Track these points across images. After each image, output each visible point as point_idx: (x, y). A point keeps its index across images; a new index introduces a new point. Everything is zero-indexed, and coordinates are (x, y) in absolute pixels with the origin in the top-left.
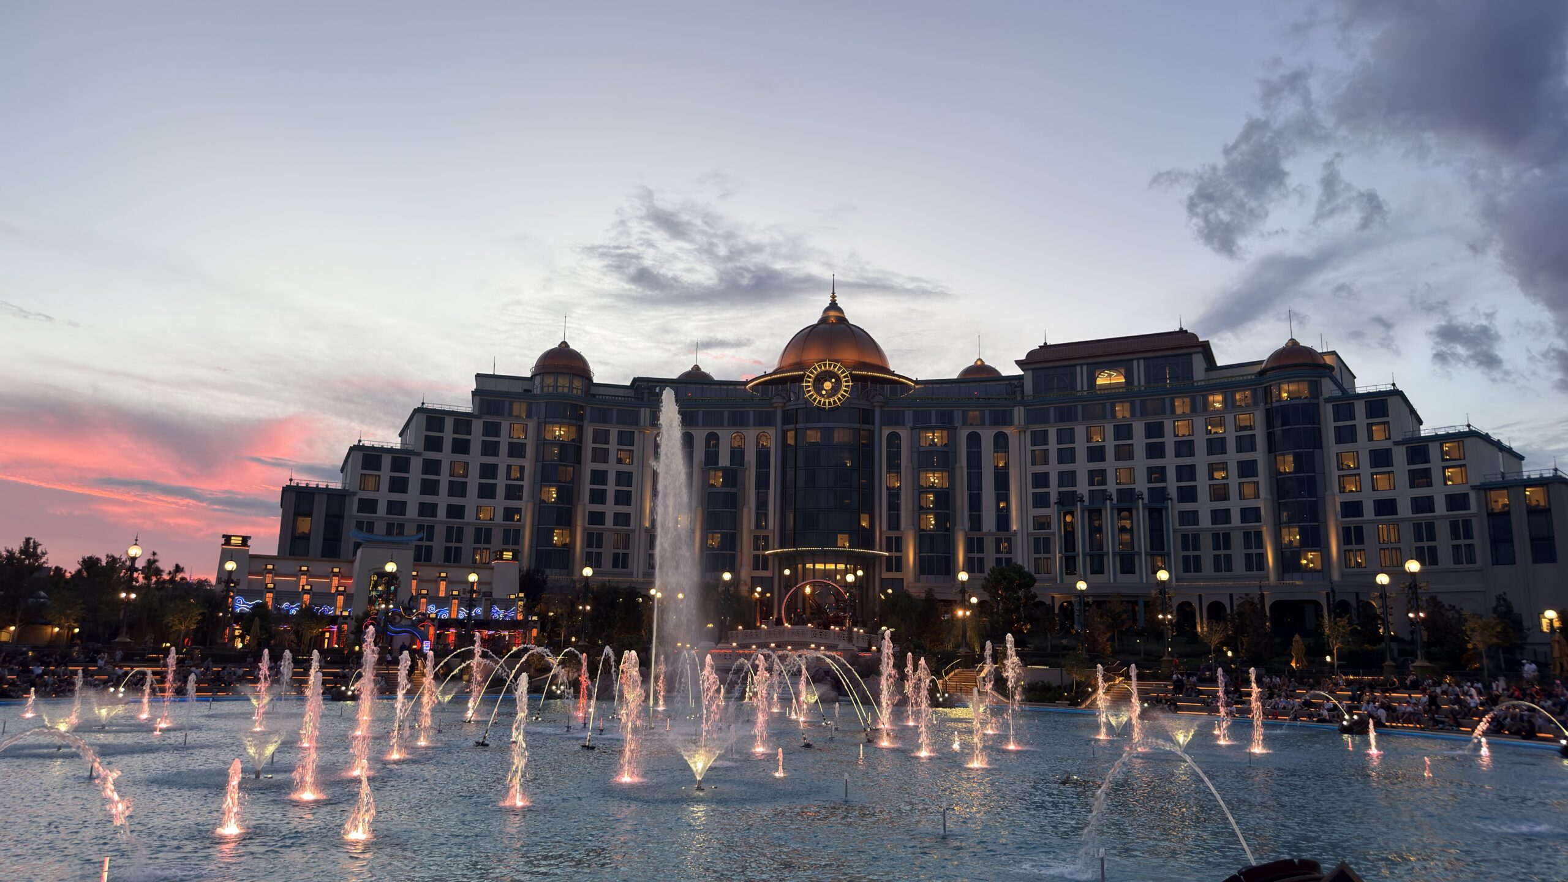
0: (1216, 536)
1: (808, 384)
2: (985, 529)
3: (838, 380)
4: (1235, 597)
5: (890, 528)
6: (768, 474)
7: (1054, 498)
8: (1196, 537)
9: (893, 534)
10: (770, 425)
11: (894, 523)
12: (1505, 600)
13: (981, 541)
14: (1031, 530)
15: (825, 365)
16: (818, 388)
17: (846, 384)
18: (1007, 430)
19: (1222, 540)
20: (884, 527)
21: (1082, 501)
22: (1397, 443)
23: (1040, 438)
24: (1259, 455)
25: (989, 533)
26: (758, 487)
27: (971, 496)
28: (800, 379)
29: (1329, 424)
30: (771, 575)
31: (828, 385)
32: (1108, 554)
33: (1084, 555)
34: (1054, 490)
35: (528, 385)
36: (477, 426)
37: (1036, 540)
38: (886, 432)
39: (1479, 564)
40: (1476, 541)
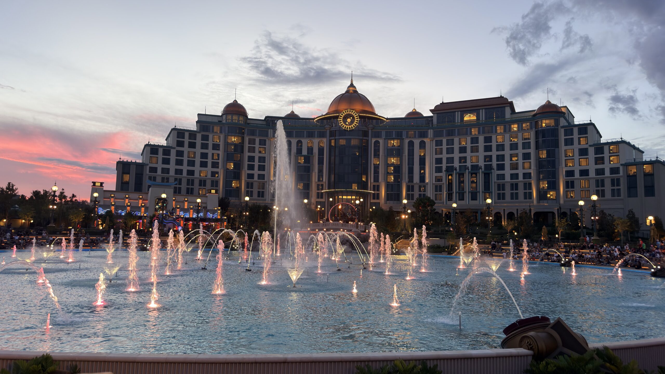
0: (512, 185)
1: (341, 120)
2: (415, 182)
3: (353, 118)
4: (519, 210)
5: (374, 181)
6: (323, 158)
7: (444, 168)
8: (503, 185)
9: (376, 184)
10: (324, 137)
11: (376, 179)
12: (632, 212)
13: (413, 187)
14: (434, 182)
15: (348, 111)
16: (345, 121)
17: (357, 120)
18: (425, 140)
19: (515, 186)
20: (372, 181)
21: (456, 170)
22: (590, 146)
23: (439, 143)
24: (532, 151)
25: (417, 184)
26: (319, 164)
27: (409, 168)
28: (337, 117)
29: (562, 137)
30: (324, 201)
31: (349, 120)
32: (466, 192)
33: (456, 193)
34: (444, 165)
35: (220, 119)
36: (199, 136)
37: (436, 187)
38: (374, 140)
39: (622, 197)
40: (622, 187)
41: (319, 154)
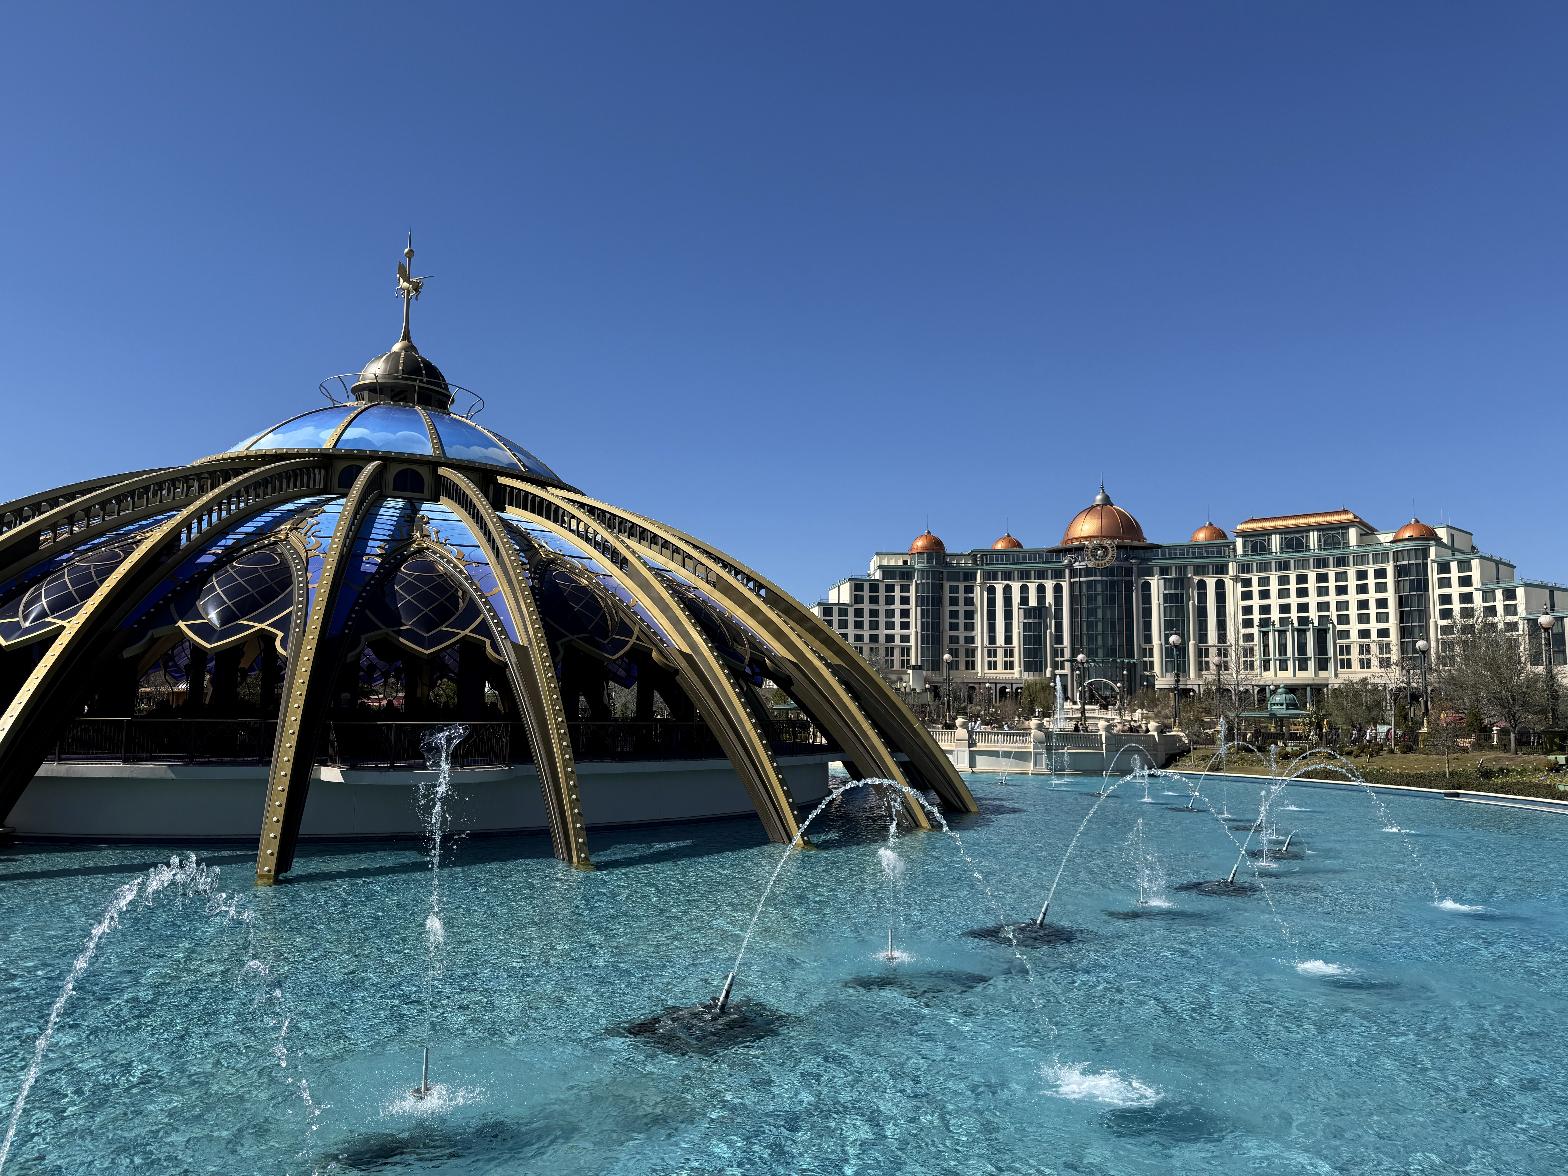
0: (1361, 647)
1: (1087, 553)
3: (1107, 549)
6: (1062, 610)
7: (1256, 622)
8: (1348, 647)
9: (1147, 646)
10: (1062, 579)
11: (1148, 639)
14: (1241, 642)
15: (1098, 541)
16: (1094, 555)
17: (1113, 552)
18: (1224, 578)
19: (1365, 649)
20: (1141, 642)
21: (1274, 625)
23: (1246, 583)
24: (1390, 594)
26: (1055, 618)
30: (1067, 673)
31: (1100, 553)
32: (1291, 658)
33: (1275, 660)
34: (1256, 617)
35: (906, 558)
36: (882, 587)
37: (1245, 650)
38: (1140, 582)
41: (1056, 605)
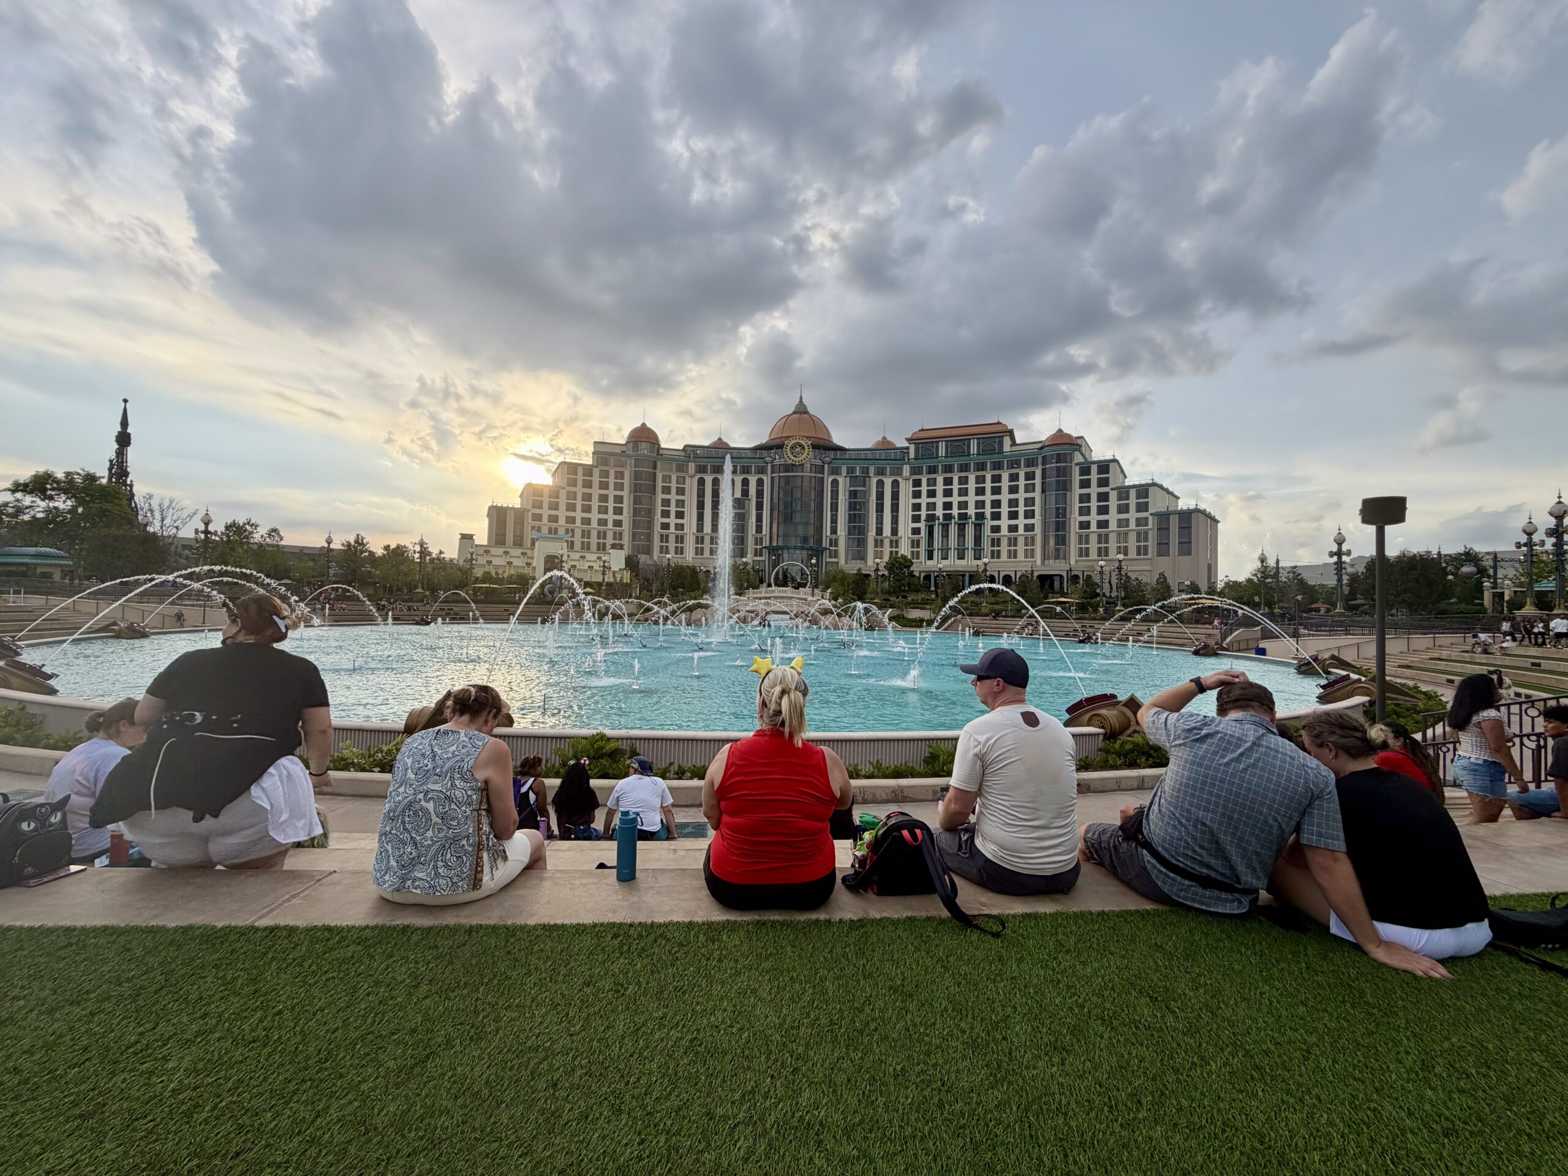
0: (1010, 539)
1: (786, 449)
2: (885, 535)
3: (804, 447)
4: (1018, 572)
5: (831, 533)
6: (763, 502)
8: (999, 540)
10: (764, 473)
11: (833, 530)
13: (882, 541)
15: (795, 439)
16: (791, 453)
17: (808, 450)
19: (1013, 542)
20: (828, 533)
22: (1112, 489)
23: (917, 483)
25: (887, 537)
26: (757, 509)
27: (878, 517)
28: (782, 446)
29: (1076, 478)
30: (764, 559)
31: (798, 451)
32: (951, 549)
33: (938, 550)
35: (624, 449)
36: (596, 472)
37: (913, 541)
38: (830, 479)
39: (1149, 556)
40: (1149, 543)
41: (757, 497)
